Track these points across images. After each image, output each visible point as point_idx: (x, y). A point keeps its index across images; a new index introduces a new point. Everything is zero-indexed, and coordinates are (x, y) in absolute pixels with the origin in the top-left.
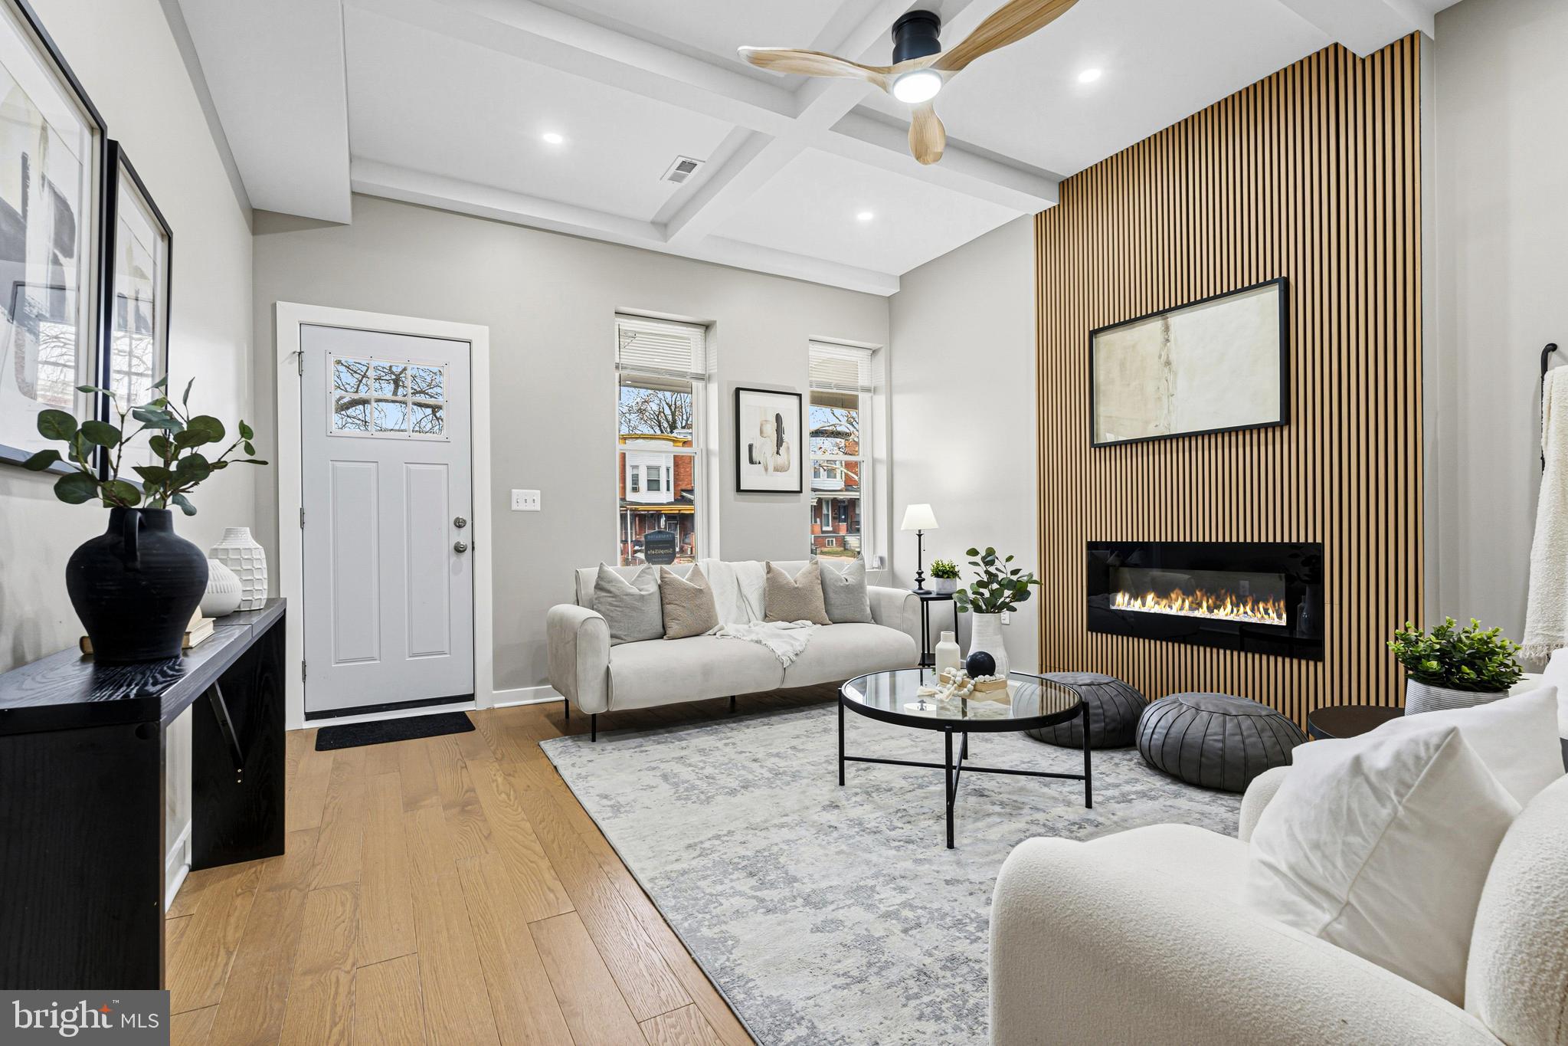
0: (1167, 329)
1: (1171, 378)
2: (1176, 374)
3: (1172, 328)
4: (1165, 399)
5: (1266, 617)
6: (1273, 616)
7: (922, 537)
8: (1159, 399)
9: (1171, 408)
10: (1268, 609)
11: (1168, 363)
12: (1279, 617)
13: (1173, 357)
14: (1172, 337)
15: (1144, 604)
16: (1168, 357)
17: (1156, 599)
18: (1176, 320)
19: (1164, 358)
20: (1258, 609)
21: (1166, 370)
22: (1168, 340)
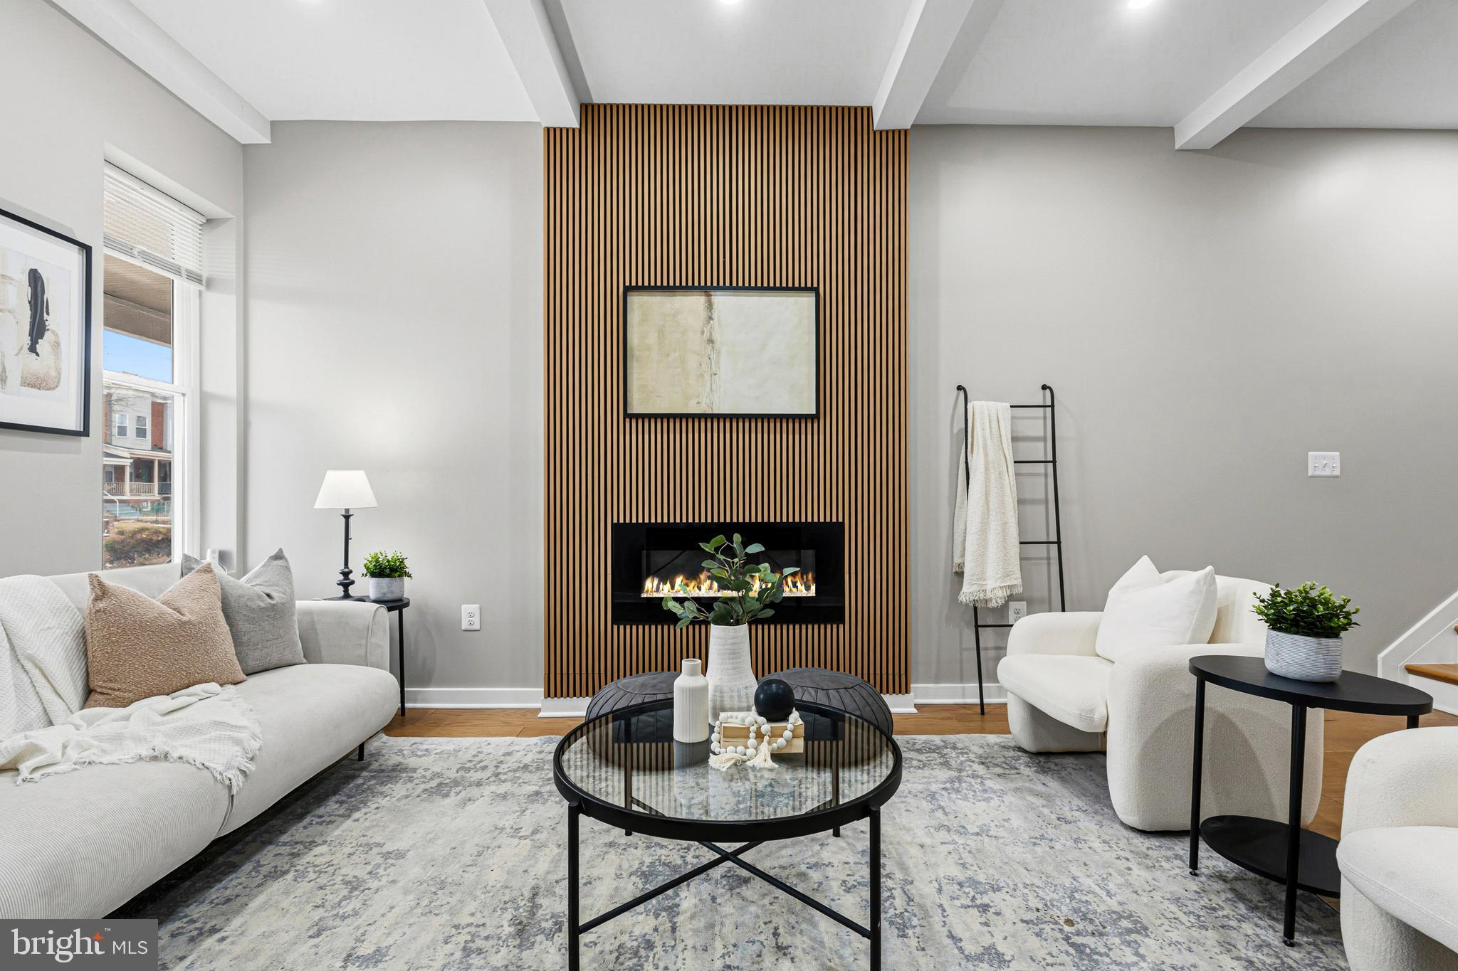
0: (710, 306)
1: (714, 356)
2: (719, 354)
3: (715, 306)
4: (707, 377)
5: (794, 590)
6: (801, 589)
7: (351, 519)
8: (702, 376)
9: (714, 387)
10: (796, 582)
11: (711, 341)
12: (808, 588)
13: (716, 337)
14: (715, 316)
15: (673, 587)
16: (711, 335)
17: (685, 581)
18: (720, 299)
19: (706, 335)
20: (787, 582)
21: (709, 347)
22: (711, 318)
